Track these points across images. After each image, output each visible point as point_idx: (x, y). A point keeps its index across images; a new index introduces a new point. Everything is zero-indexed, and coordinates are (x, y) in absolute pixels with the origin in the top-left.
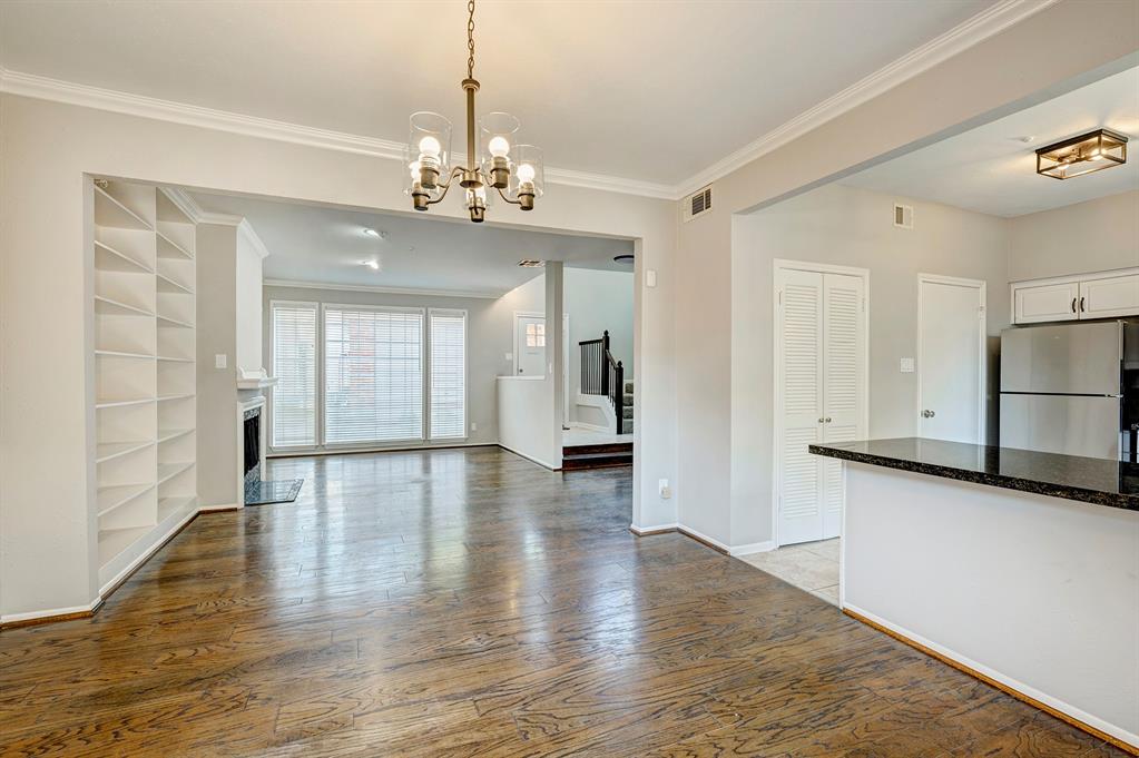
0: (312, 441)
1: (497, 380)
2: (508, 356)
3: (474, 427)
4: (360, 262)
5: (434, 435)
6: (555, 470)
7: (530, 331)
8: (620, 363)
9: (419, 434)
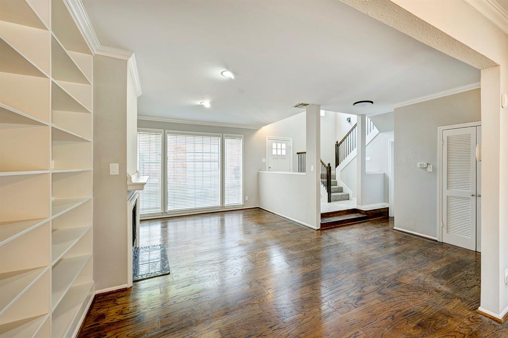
0: (160, 210)
1: (258, 173)
2: (264, 160)
3: (247, 198)
4: (198, 103)
5: (227, 203)
6: (317, 230)
7: (274, 145)
8: (329, 164)
9: (218, 203)
